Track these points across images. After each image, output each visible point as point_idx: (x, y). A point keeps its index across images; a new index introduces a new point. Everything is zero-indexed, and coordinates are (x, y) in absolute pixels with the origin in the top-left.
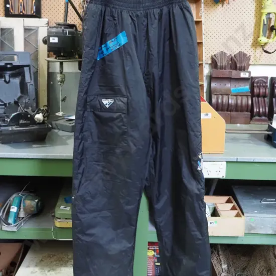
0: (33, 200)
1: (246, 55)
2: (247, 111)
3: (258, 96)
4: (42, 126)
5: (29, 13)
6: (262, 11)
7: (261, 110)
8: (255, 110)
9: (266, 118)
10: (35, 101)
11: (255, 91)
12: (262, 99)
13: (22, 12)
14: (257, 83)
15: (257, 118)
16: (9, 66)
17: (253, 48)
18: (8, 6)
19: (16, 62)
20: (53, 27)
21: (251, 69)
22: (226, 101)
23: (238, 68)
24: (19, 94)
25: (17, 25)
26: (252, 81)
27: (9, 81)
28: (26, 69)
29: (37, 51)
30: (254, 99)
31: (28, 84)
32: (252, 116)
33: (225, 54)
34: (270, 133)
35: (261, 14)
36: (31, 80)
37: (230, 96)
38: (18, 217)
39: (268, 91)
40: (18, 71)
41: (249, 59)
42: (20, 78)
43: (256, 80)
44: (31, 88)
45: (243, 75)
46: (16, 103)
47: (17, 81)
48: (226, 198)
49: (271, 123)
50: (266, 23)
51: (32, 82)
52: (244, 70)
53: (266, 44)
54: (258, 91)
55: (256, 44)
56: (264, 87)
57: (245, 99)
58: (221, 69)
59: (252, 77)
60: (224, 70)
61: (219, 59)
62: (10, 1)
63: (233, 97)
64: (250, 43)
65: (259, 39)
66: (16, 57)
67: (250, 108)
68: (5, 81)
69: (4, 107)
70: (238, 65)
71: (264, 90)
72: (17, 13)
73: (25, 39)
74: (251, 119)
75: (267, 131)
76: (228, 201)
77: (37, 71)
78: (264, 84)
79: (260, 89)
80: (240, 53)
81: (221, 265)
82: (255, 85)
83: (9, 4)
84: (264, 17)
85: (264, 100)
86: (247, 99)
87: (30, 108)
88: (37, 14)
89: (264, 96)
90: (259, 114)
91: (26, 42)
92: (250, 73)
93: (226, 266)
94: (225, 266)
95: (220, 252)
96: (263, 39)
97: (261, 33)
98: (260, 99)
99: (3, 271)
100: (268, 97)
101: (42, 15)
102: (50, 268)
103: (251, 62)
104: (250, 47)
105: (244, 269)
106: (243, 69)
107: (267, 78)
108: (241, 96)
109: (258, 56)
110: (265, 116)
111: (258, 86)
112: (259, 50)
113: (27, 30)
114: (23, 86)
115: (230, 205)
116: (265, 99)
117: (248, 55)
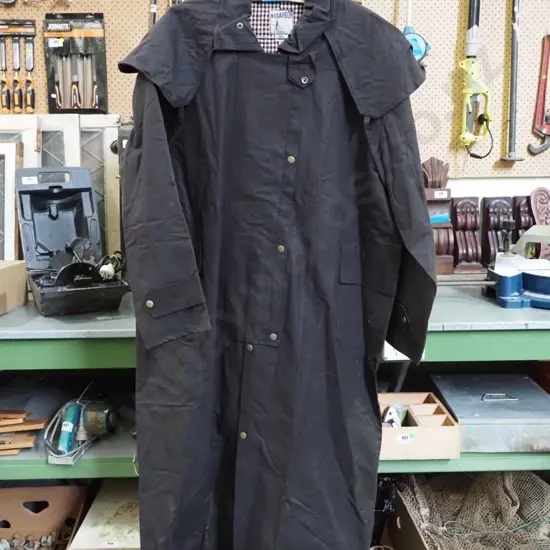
0: (101, 410)
1: (442, 163)
2: (447, 253)
3: (464, 228)
4: (112, 285)
5: (88, 107)
6: (464, 91)
7: (470, 250)
8: (460, 252)
9: (479, 264)
10: (100, 246)
11: (459, 220)
12: (471, 233)
13: (76, 105)
14: (462, 207)
15: (464, 263)
16: (56, 191)
17: (453, 151)
18: (53, 96)
19: (68, 183)
20: (127, 124)
21: (450, 185)
23: (430, 184)
24: (75, 237)
25: (69, 126)
26: (452, 205)
27: (57, 216)
28: (85, 196)
29: (103, 167)
30: (457, 233)
31: (89, 220)
32: (456, 262)
34: (493, 283)
35: (463, 96)
36: (93, 211)
38: (75, 440)
39: (479, 220)
40: (71, 198)
41: (446, 169)
42: (75, 210)
43: (460, 203)
44: (93, 226)
45: (439, 195)
46: (69, 250)
47: (70, 215)
48: (424, 395)
49: (493, 268)
50: (471, 110)
51: (96, 216)
52: (440, 187)
53: (472, 143)
54: (464, 221)
55: (457, 144)
56: (472, 213)
57: (443, 235)
59: (453, 199)
62: (56, 88)
64: (447, 144)
65: (462, 136)
66: (67, 176)
67: (452, 248)
68: (50, 216)
69: (48, 257)
70: (430, 180)
71: (473, 219)
72: (68, 107)
73: (82, 148)
74: (455, 266)
75: (486, 280)
76: (428, 401)
77: (103, 200)
78: (473, 209)
79: (466, 217)
80: (432, 159)
81: (419, 509)
82: (458, 210)
83: (55, 92)
84: (468, 101)
85: (474, 235)
86: (446, 233)
87: (93, 258)
88: (101, 108)
89: (474, 229)
90: (467, 258)
91: (84, 152)
92: (449, 191)
93: (427, 510)
94: (425, 511)
95: (416, 488)
96: (468, 137)
97: (465, 127)
98: (467, 233)
99: (54, 533)
100: (480, 230)
101: (110, 110)
102: (131, 525)
103: (449, 175)
104: (446, 150)
105: (456, 515)
106: (438, 185)
107: (476, 199)
108: (436, 228)
109: (461, 164)
110: (477, 261)
111: (463, 213)
112: (462, 155)
113: (85, 133)
114: (80, 223)
115: (432, 407)
116: (476, 233)
117: (445, 163)
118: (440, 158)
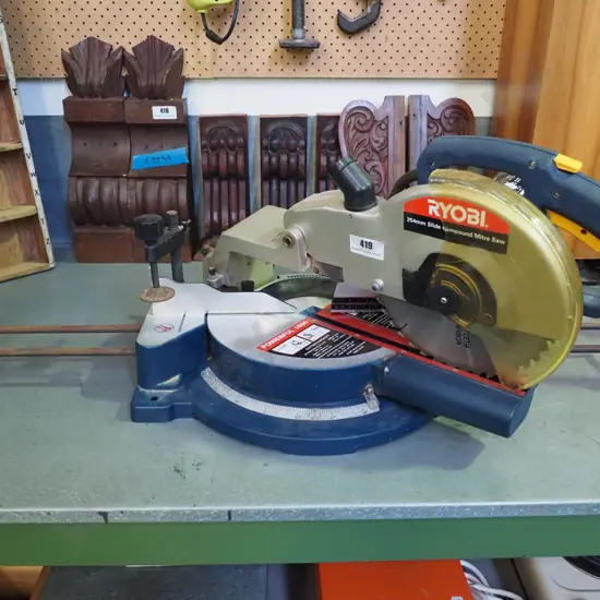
1: (171, 48)
11: (204, 161)
22: (111, 195)
33: (102, 44)
37: (123, 181)
45: (158, 113)
52: (163, 97)
54: (212, 162)
56: (230, 148)
57: (168, 190)
58: (90, 96)
60: (100, 99)
61: (83, 64)
63: (131, 183)
70: (143, 83)
71: (232, 158)
78: (231, 141)
79: (218, 157)
80: (151, 39)
86: (174, 188)
103: (187, 72)
106: (162, 94)
108: (156, 178)
117: (177, 49)
118: (166, 39)
